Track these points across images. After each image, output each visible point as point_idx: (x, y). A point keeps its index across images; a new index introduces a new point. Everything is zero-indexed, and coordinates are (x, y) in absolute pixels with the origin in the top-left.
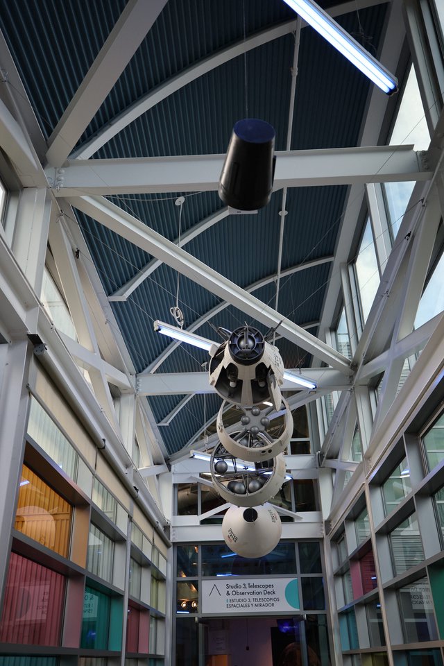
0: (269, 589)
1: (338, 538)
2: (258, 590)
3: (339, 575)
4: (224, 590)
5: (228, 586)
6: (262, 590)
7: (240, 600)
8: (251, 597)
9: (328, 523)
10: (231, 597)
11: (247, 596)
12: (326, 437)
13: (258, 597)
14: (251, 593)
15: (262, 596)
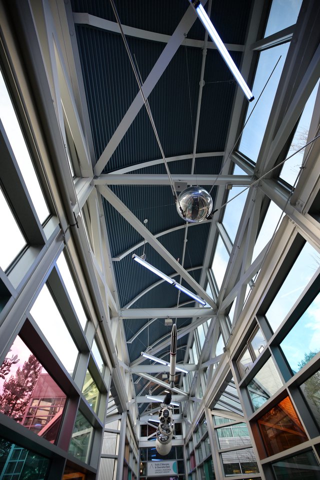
0: (168, 466)
1: (187, 446)
2: (164, 466)
3: (188, 460)
4: (154, 466)
5: (156, 465)
6: (165, 466)
7: (159, 470)
8: (162, 469)
9: (185, 439)
10: (156, 469)
11: (161, 469)
12: (184, 408)
13: (164, 468)
14: (163, 467)
15: (166, 468)
